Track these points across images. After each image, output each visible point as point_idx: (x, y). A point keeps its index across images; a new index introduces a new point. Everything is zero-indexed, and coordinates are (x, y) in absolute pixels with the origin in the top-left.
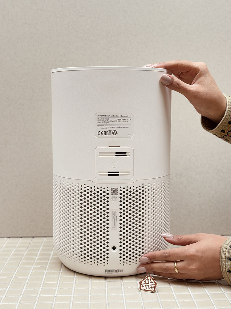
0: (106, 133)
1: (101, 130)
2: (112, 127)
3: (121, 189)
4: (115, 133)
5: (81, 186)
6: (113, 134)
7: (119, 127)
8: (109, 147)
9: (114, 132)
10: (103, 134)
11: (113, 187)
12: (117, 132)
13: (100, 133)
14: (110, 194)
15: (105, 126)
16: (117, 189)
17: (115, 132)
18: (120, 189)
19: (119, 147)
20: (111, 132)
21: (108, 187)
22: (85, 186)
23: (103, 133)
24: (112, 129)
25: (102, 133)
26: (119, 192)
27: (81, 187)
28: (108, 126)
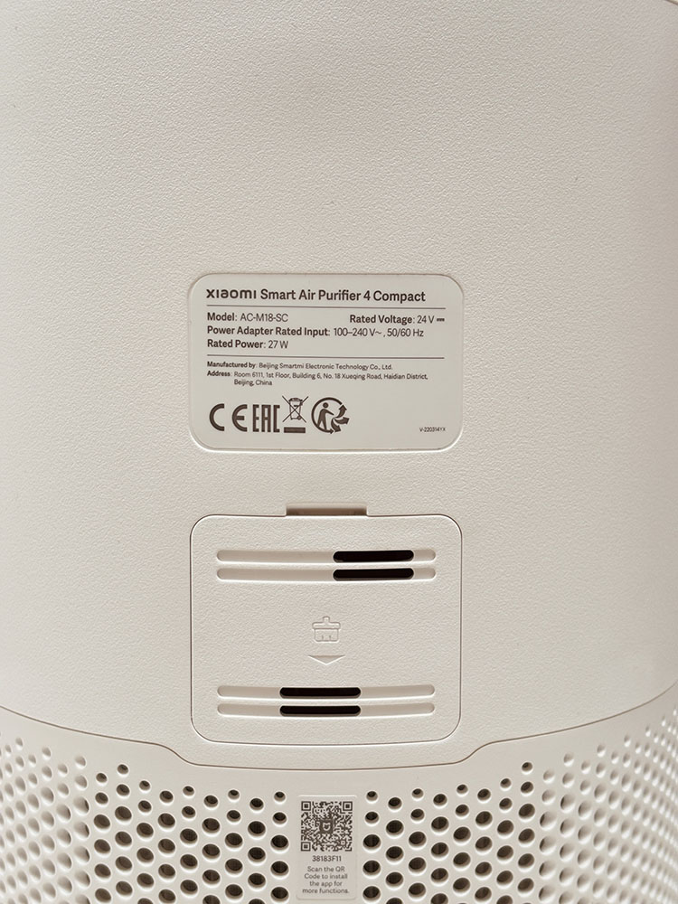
0: (267, 418)
1: (232, 395)
2: (309, 372)
3: (372, 805)
4: (331, 419)
5: (102, 777)
6: (320, 422)
7: (363, 372)
8: (291, 512)
9: (323, 412)
10: (247, 423)
11: (317, 797)
12: (343, 409)
13: (223, 417)
14: (294, 839)
15: (257, 369)
16: (348, 805)
17: (334, 408)
18: (365, 806)
19: (362, 512)
20: (306, 410)
21: (280, 796)
22: (122, 778)
23: (247, 413)
24: (312, 391)
25: (236, 418)
26: (362, 829)
27: (101, 787)
28: (275, 371)
